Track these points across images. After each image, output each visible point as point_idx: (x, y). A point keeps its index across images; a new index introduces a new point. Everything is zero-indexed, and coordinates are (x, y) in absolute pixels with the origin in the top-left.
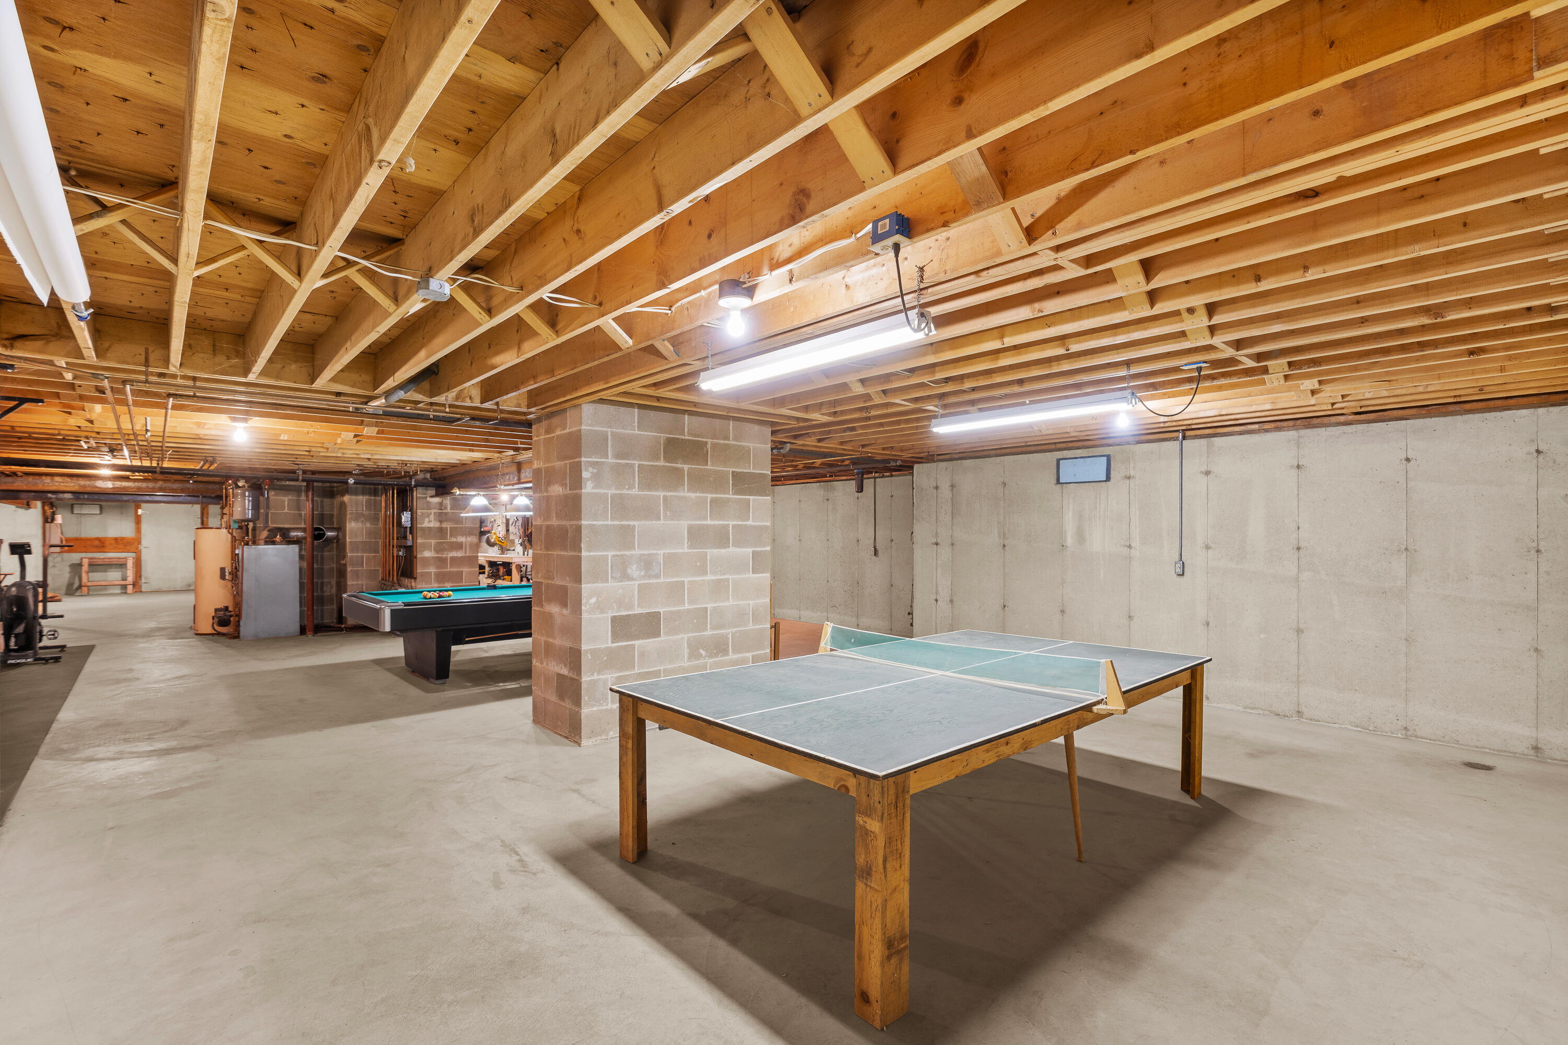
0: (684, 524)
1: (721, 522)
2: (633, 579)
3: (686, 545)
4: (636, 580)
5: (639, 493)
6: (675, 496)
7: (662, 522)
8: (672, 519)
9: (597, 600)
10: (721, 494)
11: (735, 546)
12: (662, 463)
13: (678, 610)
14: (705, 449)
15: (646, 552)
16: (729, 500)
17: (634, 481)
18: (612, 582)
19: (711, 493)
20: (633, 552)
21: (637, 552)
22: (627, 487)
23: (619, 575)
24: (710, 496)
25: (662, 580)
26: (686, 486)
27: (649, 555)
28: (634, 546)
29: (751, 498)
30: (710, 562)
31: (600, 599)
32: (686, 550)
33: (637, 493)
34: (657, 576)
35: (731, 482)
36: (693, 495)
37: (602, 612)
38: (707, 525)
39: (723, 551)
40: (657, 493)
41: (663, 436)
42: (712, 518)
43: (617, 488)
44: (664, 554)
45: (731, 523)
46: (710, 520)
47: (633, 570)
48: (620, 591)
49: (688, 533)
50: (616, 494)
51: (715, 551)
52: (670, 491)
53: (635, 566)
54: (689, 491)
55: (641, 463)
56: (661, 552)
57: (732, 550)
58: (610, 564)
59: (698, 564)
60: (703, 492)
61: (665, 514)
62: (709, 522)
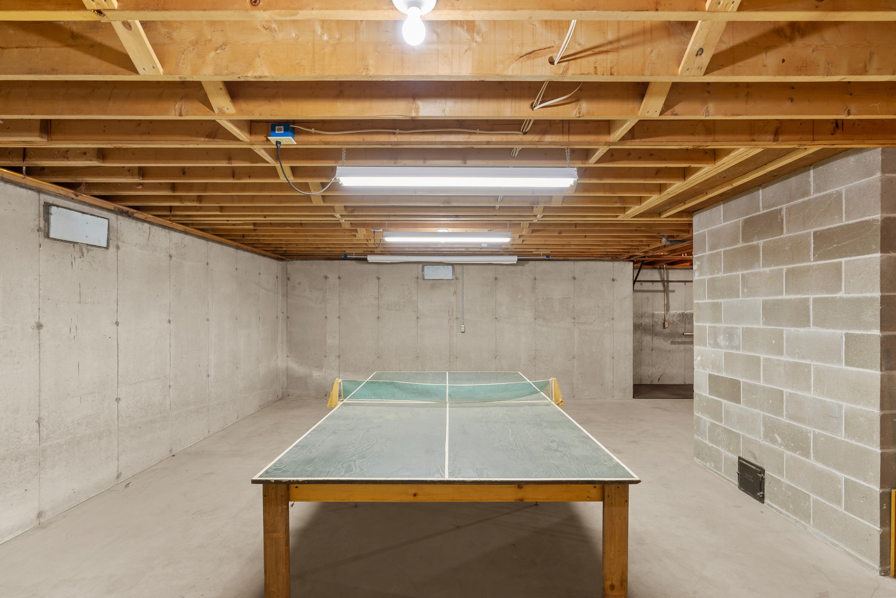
0: (760, 299)
1: (799, 296)
2: (720, 347)
3: (761, 323)
4: (723, 348)
5: (725, 275)
6: (751, 273)
7: (741, 299)
8: (749, 296)
9: (701, 358)
10: (799, 262)
11: (815, 327)
12: (741, 245)
13: (754, 384)
14: (779, 217)
15: (729, 326)
16: (809, 268)
17: (721, 265)
18: (709, 347)
19: (786, 263)
20: (720, 325)
21: (723, 325)
22: (716, 271)
23: (713, 342)
24: (785, 267)
25: (741, 352)
26: (761, 262)
27: (732, 328)
28: (721, 319)
29: (843, 260)
30: (786, 341)
31: (702, 358)
32: (761, 326)
33: (723, 275)
34: (738, 348)
35: (812, 246)
36: (767, 270)
37: (704, 369)
38: (782, 301)
39: (802, 330)
40: (737, 273)
41: (741, 219)
42: (788, 292)
43: (711, 274)
44: (743, 328)
45: (812, 297)
46: (786, 293)
47: (721, 340)
48: (713, 355)
49: (763, 310)
50: (710, 278)
51: (792, 329)
52: (747, 270)
53: (722, 337)
54: (764, 266)
55: (725, 249)
56: (740, 326)
57: (813, 330)
58: (707, 333)
59: (773, 342)
60: (778, 265)
61: (743, 292)
62: (785, 297)
